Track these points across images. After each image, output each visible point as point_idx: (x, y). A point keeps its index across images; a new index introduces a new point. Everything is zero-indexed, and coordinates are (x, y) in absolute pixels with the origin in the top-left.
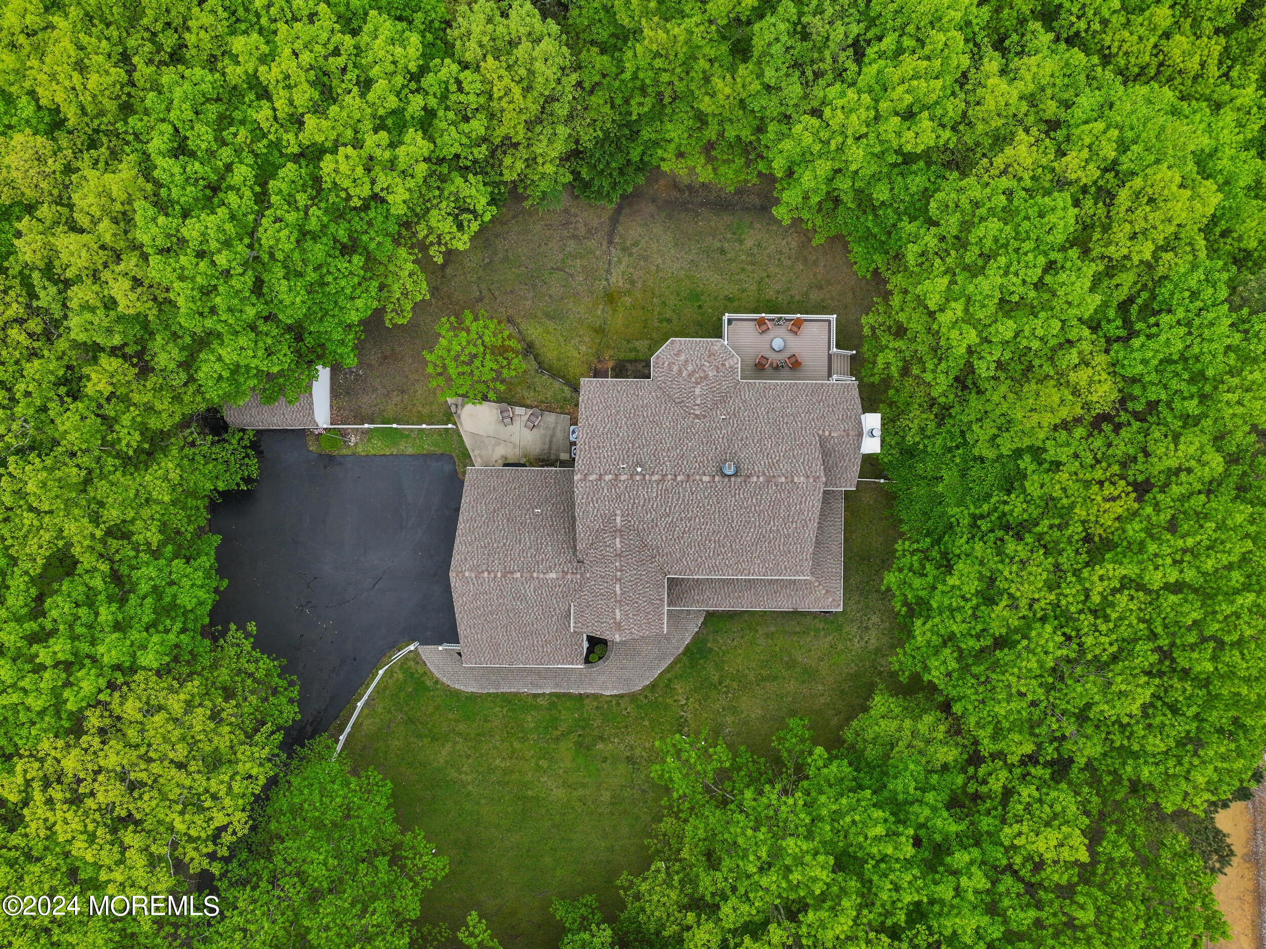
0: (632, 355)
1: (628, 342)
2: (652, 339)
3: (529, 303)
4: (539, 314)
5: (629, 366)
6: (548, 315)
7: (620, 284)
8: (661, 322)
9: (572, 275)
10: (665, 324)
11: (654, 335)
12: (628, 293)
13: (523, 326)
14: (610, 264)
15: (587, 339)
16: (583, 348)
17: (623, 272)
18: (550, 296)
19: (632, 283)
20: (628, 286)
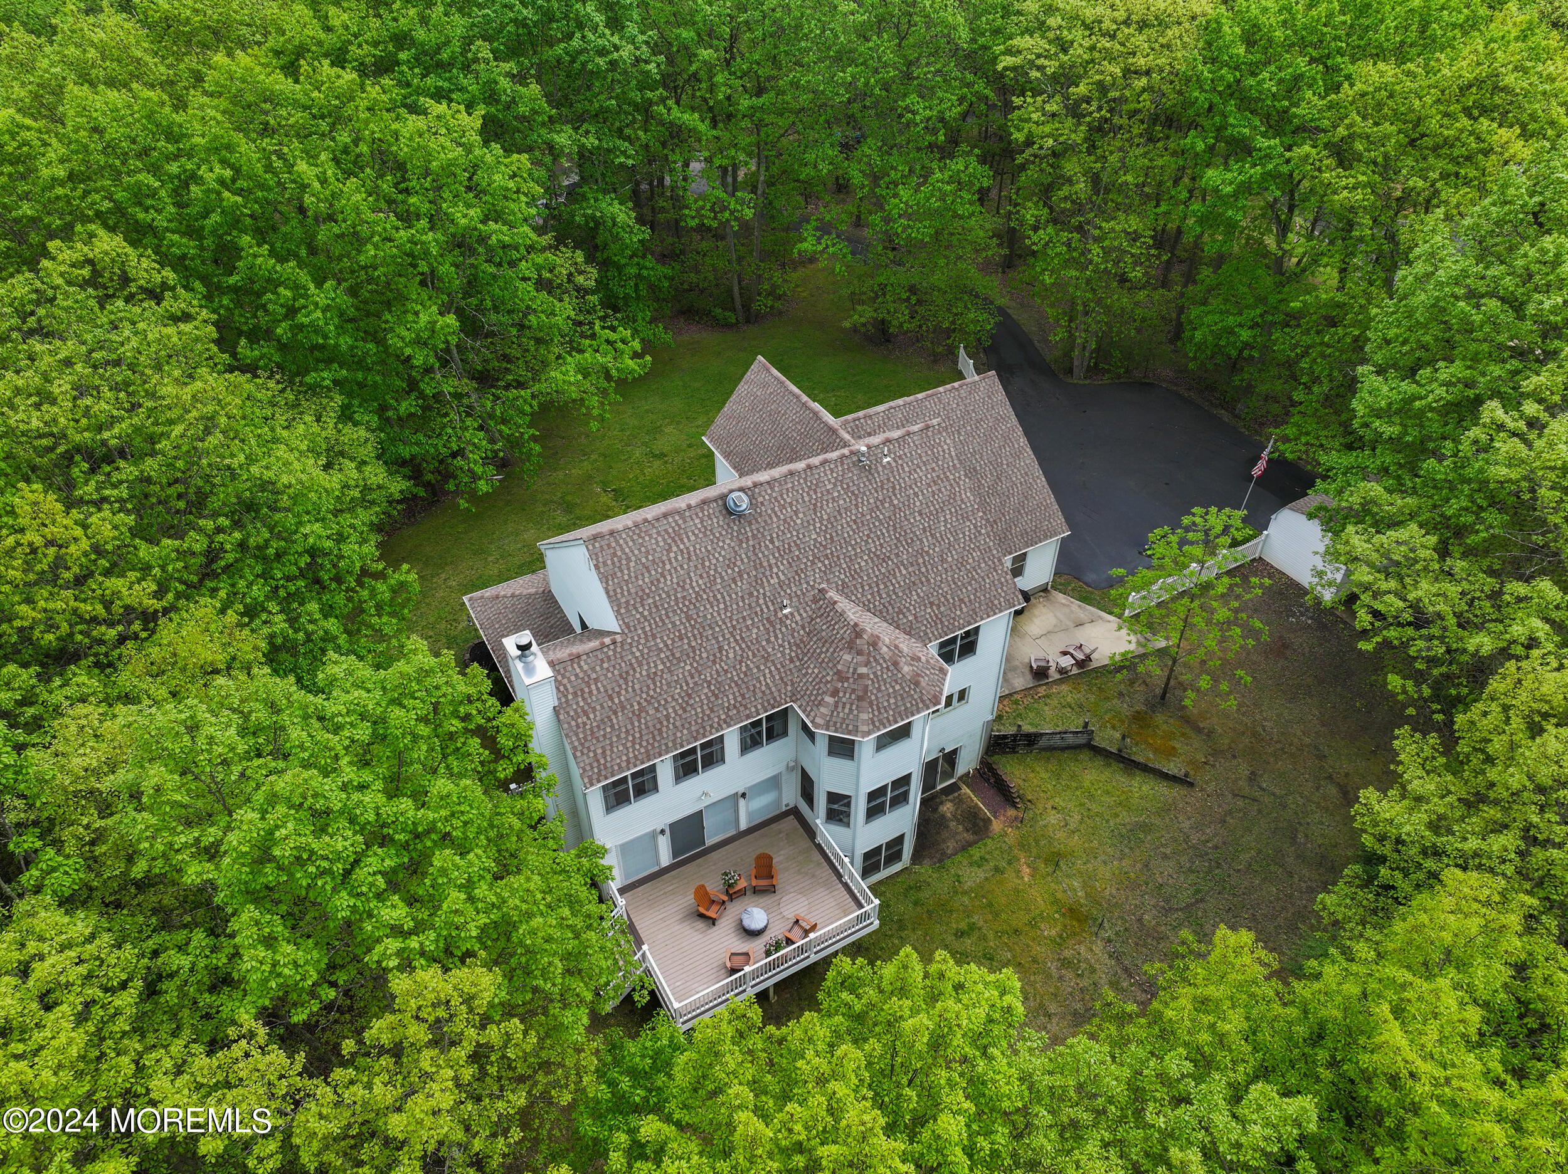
0: (976, 852)
1: (997, 869)
2: (965, 893)
3: (1187, 824)
4: (1157, 821)
5: (969, 837)
6: (1146, 828)
7: (1082, 949)
8: (972, 927)
9: (1168, 911)
10: (963, 925)
11: (966, 899)
12: (1060, 942)
13: (1164, 791)
14: (1126, 970)
15: (1060, 835)
16: (1053, 818)
17: (1093, 971)
18: (1165, 857)
19: (1065, 963)
20: (1067, 953)
